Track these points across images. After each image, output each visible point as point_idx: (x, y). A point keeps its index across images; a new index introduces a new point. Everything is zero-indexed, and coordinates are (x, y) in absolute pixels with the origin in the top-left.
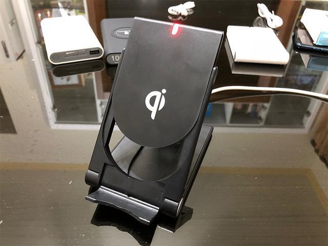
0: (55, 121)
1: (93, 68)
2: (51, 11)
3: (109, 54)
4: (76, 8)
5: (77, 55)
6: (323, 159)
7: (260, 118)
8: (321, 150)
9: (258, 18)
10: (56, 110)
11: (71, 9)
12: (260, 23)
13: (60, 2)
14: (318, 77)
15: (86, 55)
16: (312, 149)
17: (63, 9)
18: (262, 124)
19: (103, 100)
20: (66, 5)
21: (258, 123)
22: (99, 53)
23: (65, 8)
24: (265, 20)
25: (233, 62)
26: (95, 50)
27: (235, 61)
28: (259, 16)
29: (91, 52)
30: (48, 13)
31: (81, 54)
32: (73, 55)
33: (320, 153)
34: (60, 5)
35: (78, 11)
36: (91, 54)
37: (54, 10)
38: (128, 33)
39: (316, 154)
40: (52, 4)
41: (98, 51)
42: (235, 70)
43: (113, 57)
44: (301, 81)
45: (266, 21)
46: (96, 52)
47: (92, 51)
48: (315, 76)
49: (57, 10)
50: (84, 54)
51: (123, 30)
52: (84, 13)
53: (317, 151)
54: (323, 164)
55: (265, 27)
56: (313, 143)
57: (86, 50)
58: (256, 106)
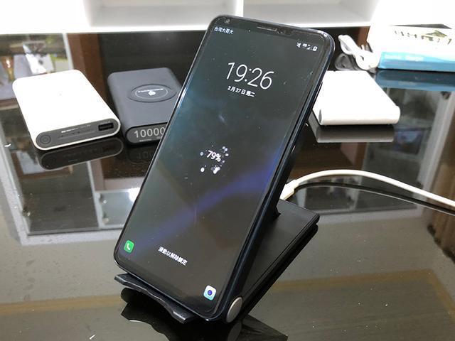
0: (28, 231)
1: (104, 151)
2: (12, 59)
3: (130, 129)
4: (51, 53)
5: (79, 133)
6: (448, 253)
8: (444, 240)
9: (342, 55)
10: (29, 214)
11: (43, 54)
12: (346, 63)
13: (26, 45)
14: (426, 132)
15: (93, 132)
16: (430, 238)
17: (32, 55)
18: (352, 208)
19: (104, 192)
20: (35, 48)
21: (348, 207)
22: (112, 127)
23: (35, 53)
24: (352, 59)
25: (317, 126)
26: (106, 123)
27: (321, 124)
28: (343, 52)
29: (99, 126)
30: (8, 62)
31: (85, 131)
32: (73, 133)
33: (443, 244)
34: (26, 49)
35: (55, 55)
36: (100, 130)
37: (16, 57)
38: (154, 93)
39: (436, 246)
40: (13, 48)
41: (112, 124)
42: (322, 138)
43: (137, 132)
44: (404, 138)
45: (355, 60)
46: (108, 126)
47: (102, 125)
48: (423, 129)
49: (22, 56)
50: (89, 130)
51: (146, 89)
52: (66, 58)
53: (438, 241)
54: (449, 260)
55: (355, 70)
56: (431, 229)
57: (93, 124)
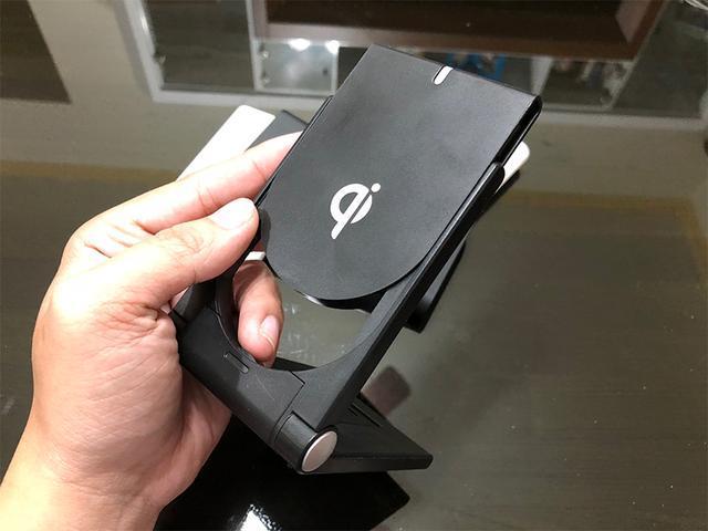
7: (607, 93)
10: (163, 60)
19: (266, 41)
58: (603, 65)
